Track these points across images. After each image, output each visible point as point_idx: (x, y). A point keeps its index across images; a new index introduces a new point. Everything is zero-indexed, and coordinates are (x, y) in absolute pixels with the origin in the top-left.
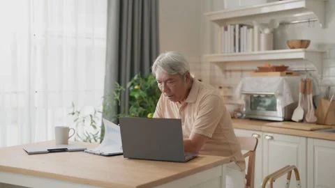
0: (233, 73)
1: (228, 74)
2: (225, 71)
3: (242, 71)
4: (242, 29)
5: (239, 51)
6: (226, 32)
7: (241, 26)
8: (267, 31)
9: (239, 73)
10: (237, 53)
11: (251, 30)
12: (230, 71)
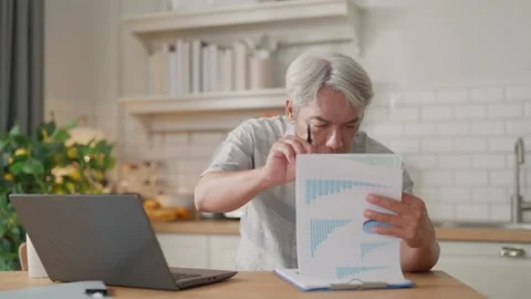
0: (169, 138)
1: (157, 139)
2: (151, 133)
3: (190, 132)
4: (206, 50)
5: (201, 89)
6: (172, 55)
7: (204, 45)
8: (264, 54)
9: (184, 138)
10: (196, 94)
11: (228, 53)
12: (164, 133)
